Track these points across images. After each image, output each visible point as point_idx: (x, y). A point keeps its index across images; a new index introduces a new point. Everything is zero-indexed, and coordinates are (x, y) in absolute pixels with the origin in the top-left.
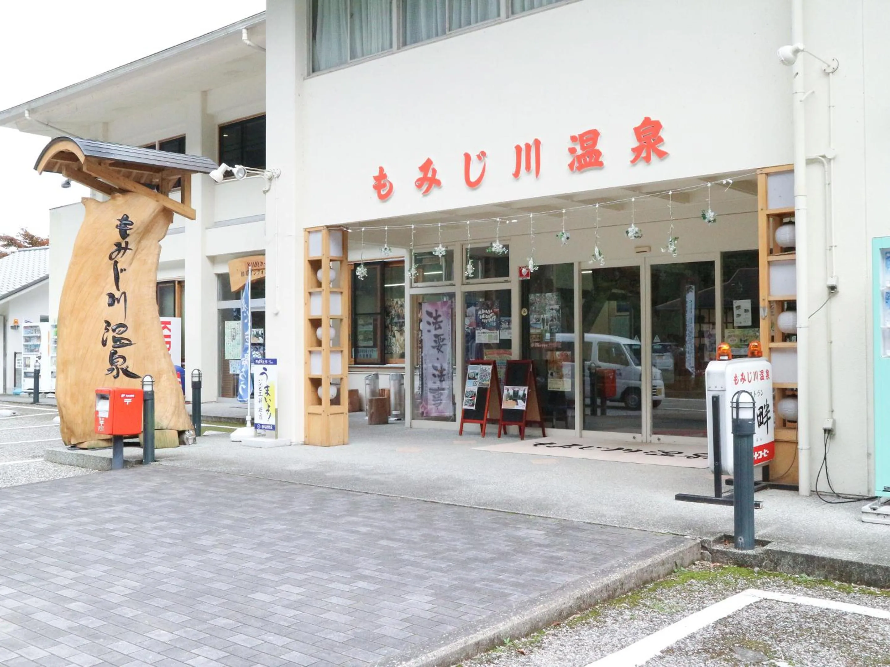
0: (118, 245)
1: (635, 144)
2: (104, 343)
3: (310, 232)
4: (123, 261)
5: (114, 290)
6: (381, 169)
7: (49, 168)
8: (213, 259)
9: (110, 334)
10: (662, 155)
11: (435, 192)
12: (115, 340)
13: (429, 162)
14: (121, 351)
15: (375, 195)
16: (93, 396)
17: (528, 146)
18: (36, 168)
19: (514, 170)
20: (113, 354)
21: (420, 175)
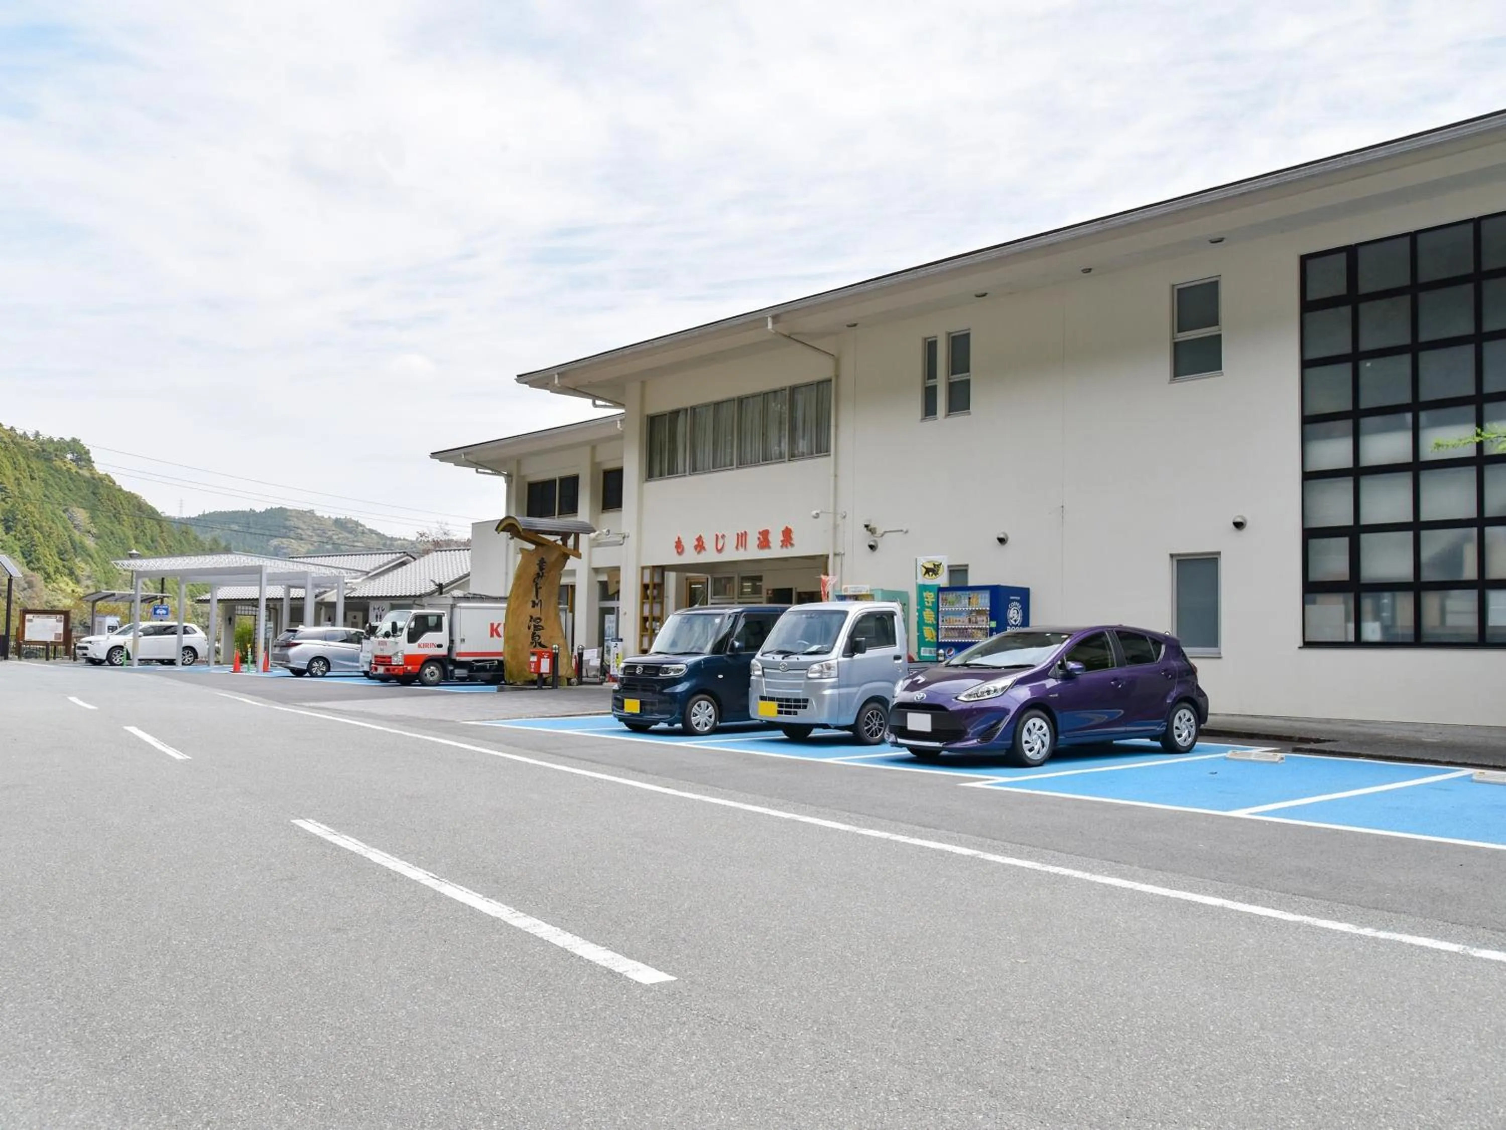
0: (538, 574)
1: (782, 538)
2: (529, 628)
3: (643, 568)
4: (541, 582)
5: (535, 599)
6: (679, 538)
7: (503, 530)
8: (597, 571)
9: (533, 623)
10: (792, 545)
11: (703, 553)
12: (535, 626)
13: (700, 537)
14: (538, 633)
15: (675, 552)
16: (529, 654)
17: (742, 534)
18: (496, 530)
19: (735, 545)
20: (534, 634)
21: (696, 543)
